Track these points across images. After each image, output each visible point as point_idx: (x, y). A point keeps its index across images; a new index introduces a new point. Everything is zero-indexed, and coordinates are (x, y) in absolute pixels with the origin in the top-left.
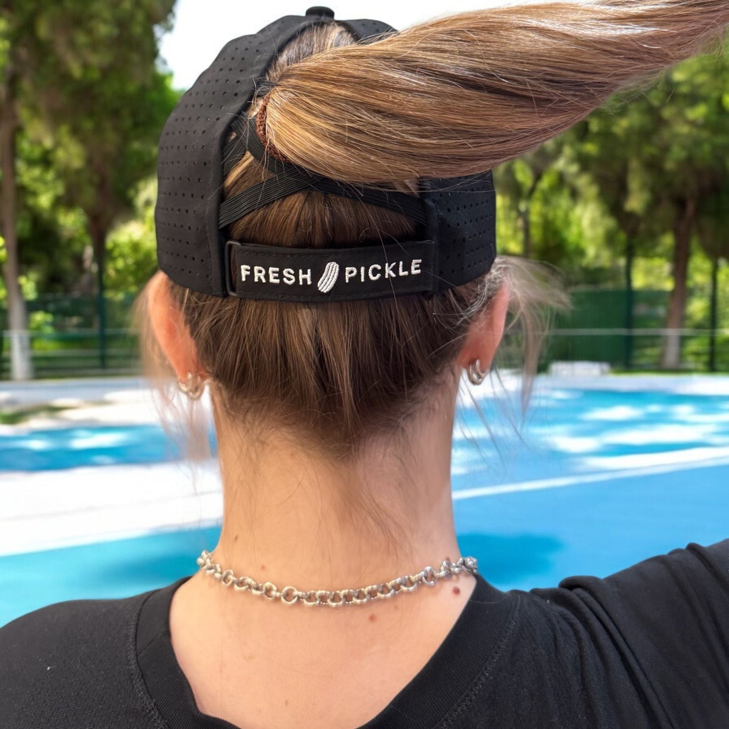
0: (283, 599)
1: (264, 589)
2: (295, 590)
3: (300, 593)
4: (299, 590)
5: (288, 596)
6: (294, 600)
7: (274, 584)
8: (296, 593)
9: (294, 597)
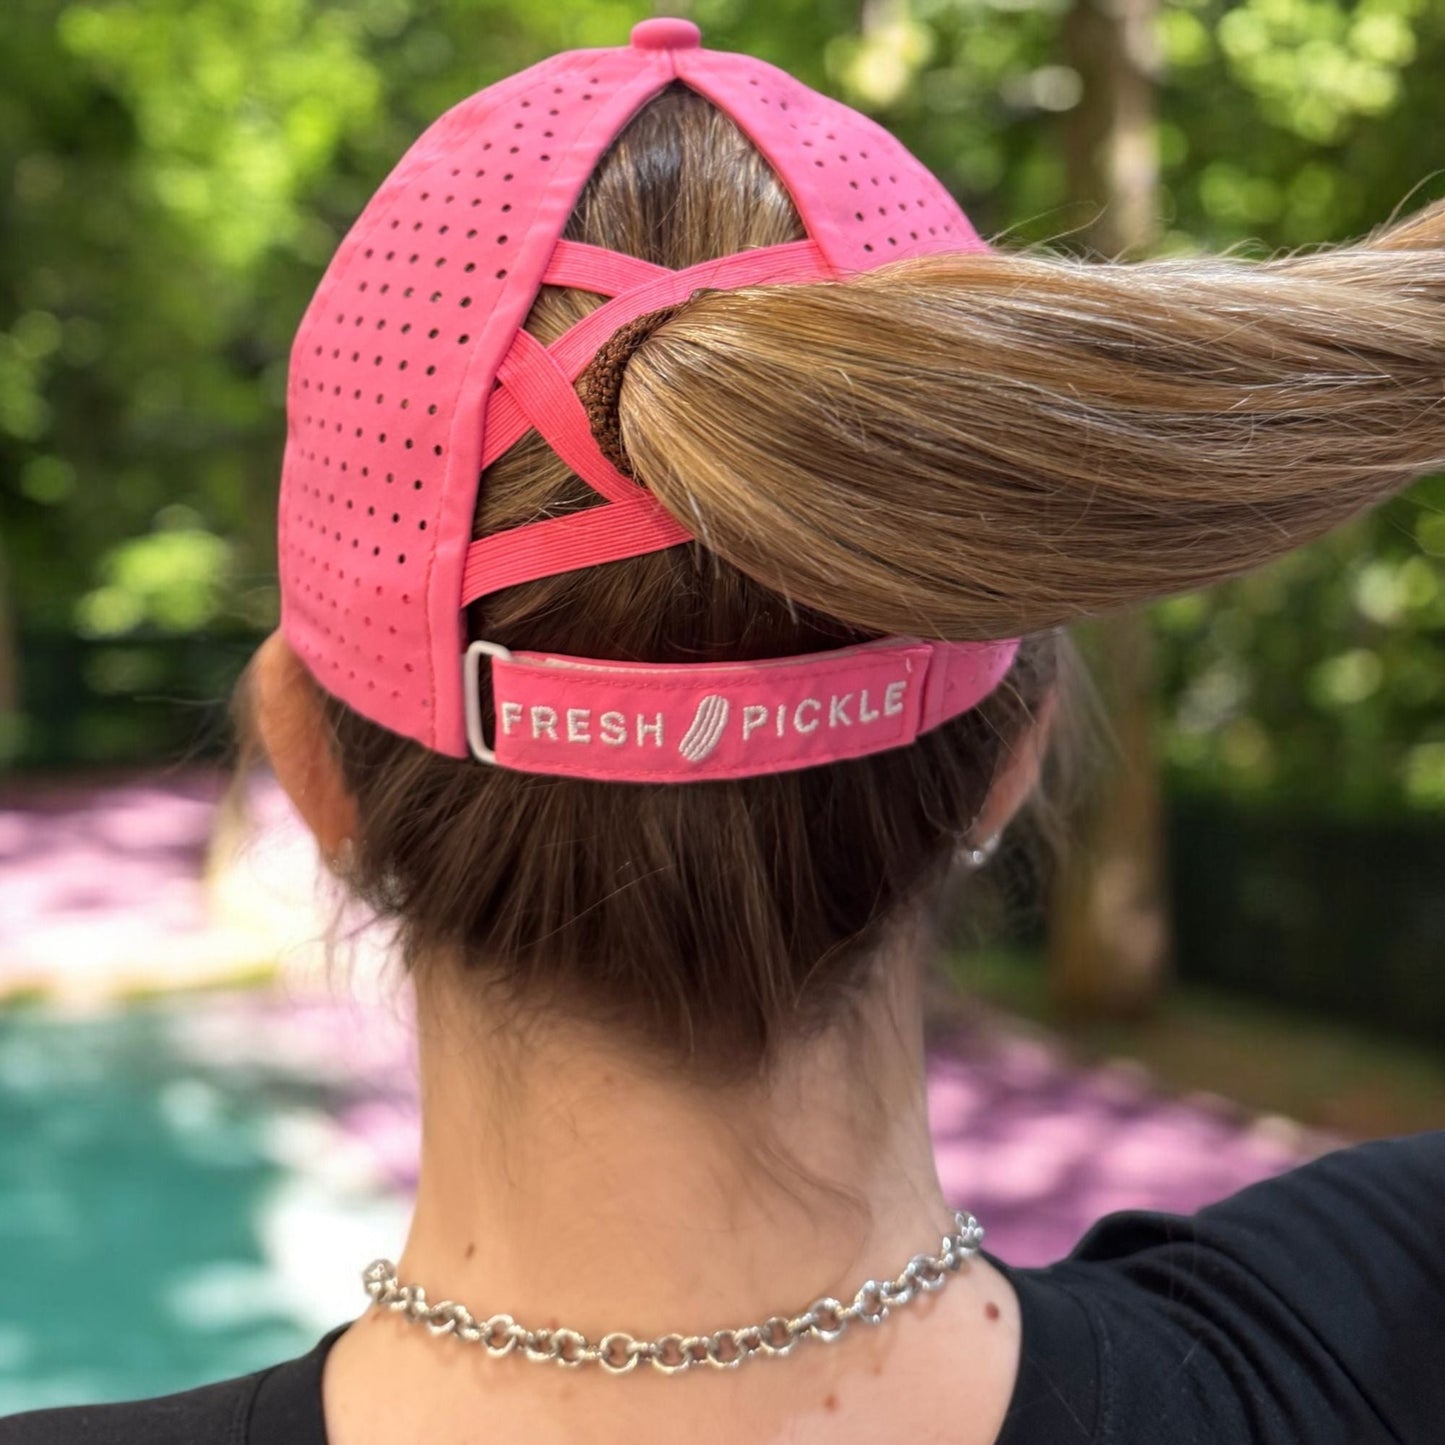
0: (602, 1362)
1: (554, 1344)
2: (631, 1339)
3: (644, 1346)
4: (638, 1338)
5: (615, 1354)
6: (633, 1362)
7: (574, 1330)
8: (634, 1345)
9: (630, 1357)
